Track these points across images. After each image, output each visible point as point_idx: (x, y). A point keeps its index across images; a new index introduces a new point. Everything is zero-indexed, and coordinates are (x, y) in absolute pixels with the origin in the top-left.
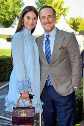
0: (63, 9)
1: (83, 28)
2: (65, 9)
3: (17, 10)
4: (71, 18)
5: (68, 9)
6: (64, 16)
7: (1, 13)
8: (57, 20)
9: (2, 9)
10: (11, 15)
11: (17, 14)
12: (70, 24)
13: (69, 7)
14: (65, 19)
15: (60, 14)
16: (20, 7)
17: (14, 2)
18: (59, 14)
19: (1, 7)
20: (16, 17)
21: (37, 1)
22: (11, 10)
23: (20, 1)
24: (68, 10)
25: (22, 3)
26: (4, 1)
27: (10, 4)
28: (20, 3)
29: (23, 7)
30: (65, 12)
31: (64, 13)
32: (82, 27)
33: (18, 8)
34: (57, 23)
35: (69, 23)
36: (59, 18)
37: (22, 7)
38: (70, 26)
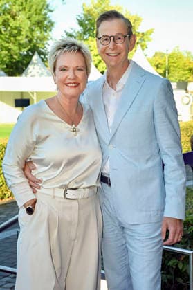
0: (139, 33)
1: (183, 75)
2: (143, 34)
3: (38, 38)
4: (156, 54)
5: (150, 34)
6: (143, 49)
7: (3, 43)
9: (3, 36)
10: (25, 48)
11: (37, 45)
12: (155, 65)
13: (153, 29)
16: (46, 31)
17: (30, 21)
19: (3, 32)
20: (36, 53)
21: (81, 17)
22: (24, 36)
23: (45, 19)
24: (150, 37)
25: (50, 22)
26: (8, 19)
27: (23, 26)
28: (46, 22)
29: (51, 31)
30: (143, 40)
31: (143, 43)
32: (182, 72)
33: (41, 32)
35: (153, 64)
37: (48, 31)
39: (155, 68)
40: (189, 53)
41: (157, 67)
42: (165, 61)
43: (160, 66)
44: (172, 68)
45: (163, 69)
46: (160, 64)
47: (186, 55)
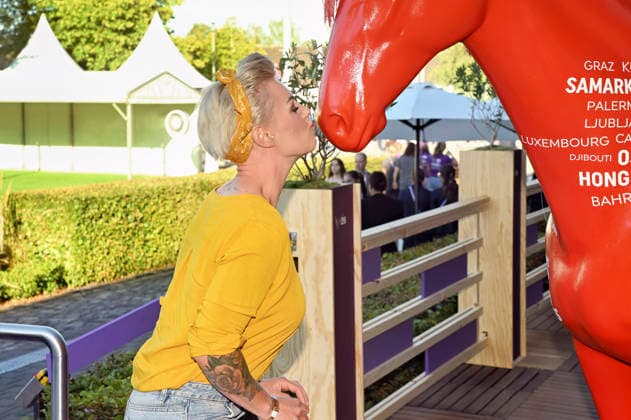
4: (196, 27)
6: (165, 20)
8: (132, 35)
12: (190, 53)
14: (169, 33)
15: (145, 12)
18: (142, 9)
30: (165, 2)
31: (165, 7)
34: (133, 48)
35: (186, 50)
36: (144, 29)
38: (194, 65)
39: (191, 57)
40: (257, 30)
41: (195, 55)
42: (209, 44)
43: (198, 53)
44: (223, 60)
45: (207, 60)
46: (199, 49)
47: (252, 33)
